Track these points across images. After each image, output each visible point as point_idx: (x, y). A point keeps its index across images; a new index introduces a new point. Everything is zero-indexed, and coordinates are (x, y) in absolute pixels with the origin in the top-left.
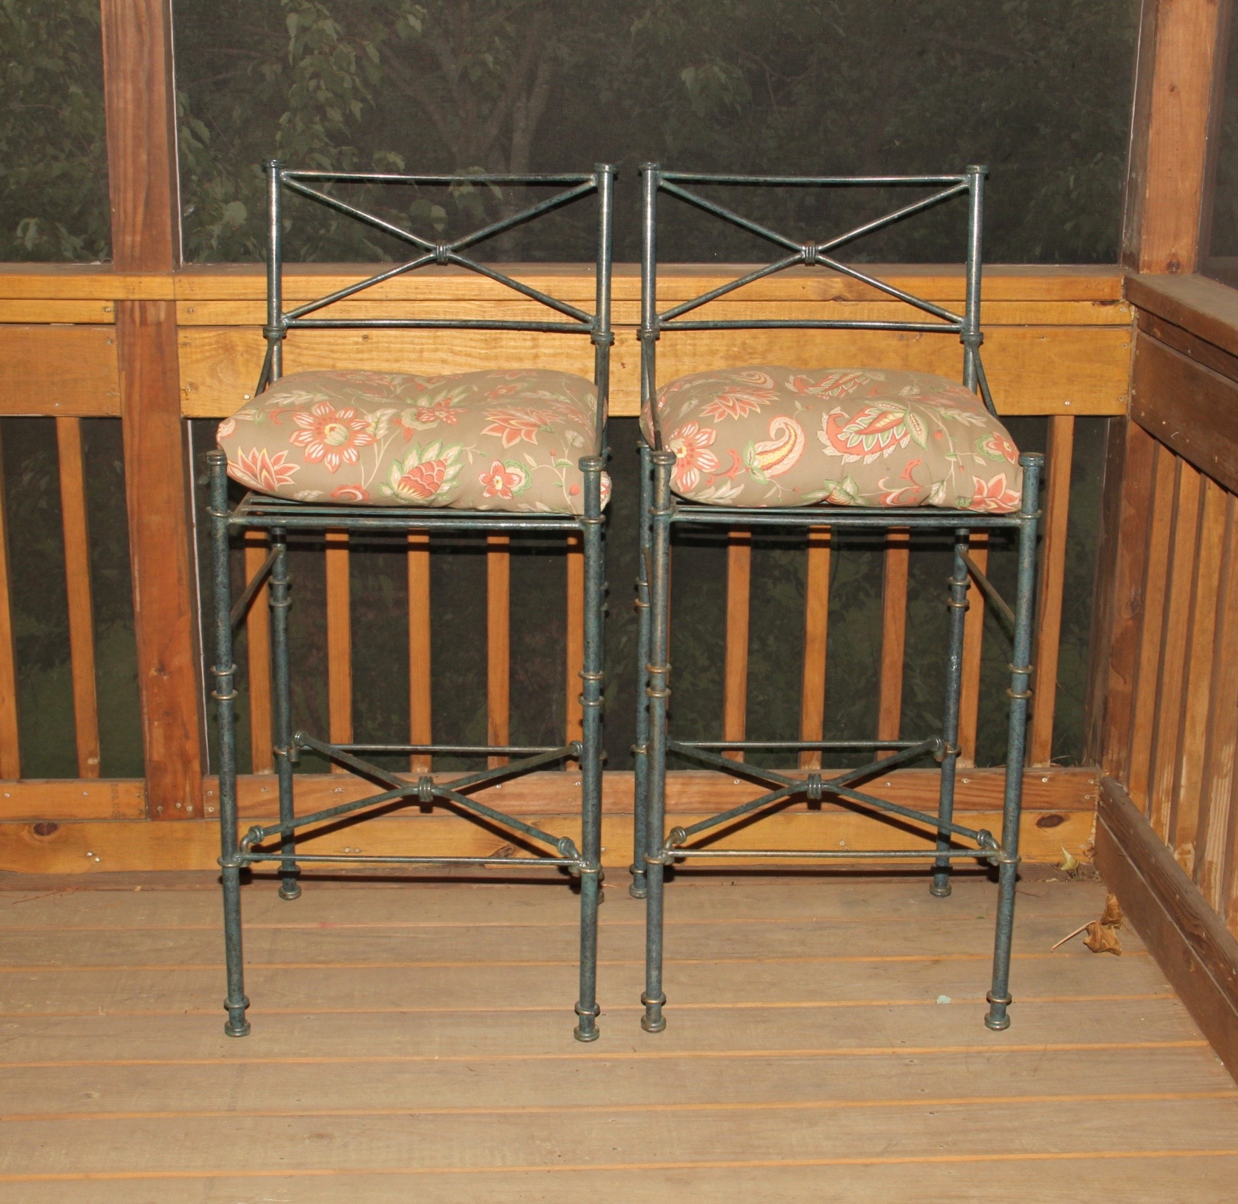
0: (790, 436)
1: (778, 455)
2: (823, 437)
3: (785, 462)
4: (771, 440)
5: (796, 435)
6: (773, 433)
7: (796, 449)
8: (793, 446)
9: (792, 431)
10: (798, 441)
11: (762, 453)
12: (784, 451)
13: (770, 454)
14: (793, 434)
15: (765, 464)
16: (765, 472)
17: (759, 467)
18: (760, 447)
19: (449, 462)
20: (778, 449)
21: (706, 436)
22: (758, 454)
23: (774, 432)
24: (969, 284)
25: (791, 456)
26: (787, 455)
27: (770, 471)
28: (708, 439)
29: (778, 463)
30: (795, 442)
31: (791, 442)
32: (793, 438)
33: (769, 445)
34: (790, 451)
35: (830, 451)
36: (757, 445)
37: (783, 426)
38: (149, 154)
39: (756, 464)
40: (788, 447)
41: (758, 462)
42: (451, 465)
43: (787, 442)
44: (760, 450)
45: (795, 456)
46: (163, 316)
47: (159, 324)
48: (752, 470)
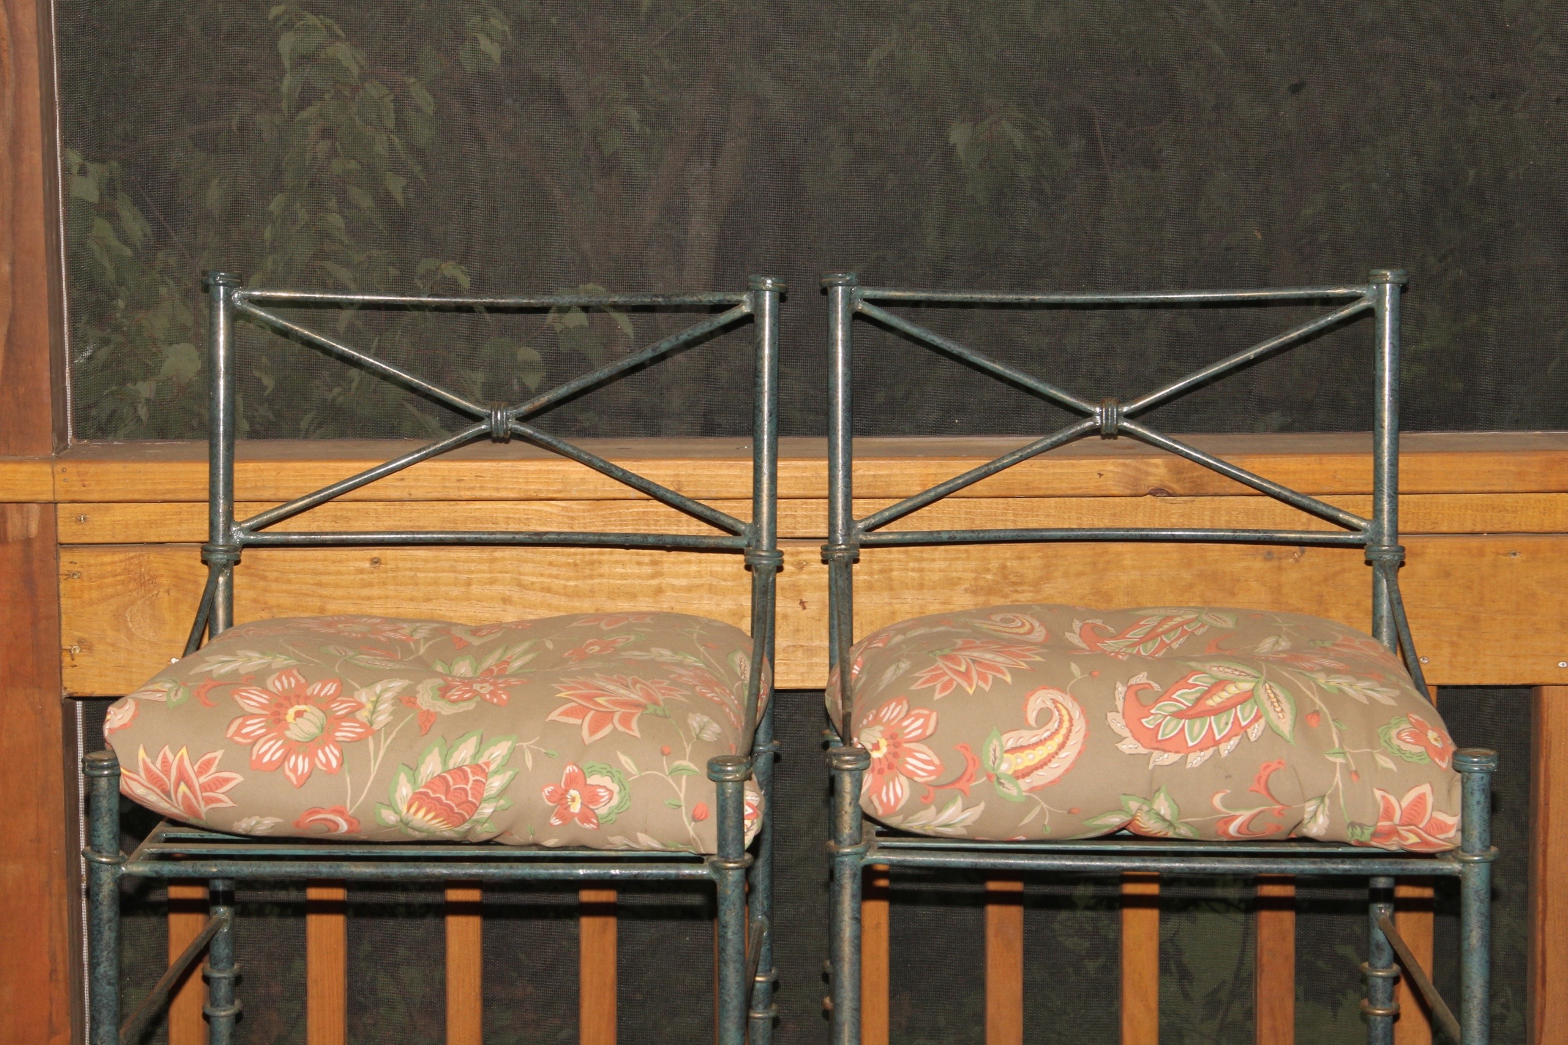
0: (1061, 722)
1: (1041, 753)
2: (1117, 723)
3: (1054, 764)
4: (1030, 728)
5: (1071, 720)
6: (1032, 716)
7: (1070, 743)
8: (1067, 737)
9: (1064, 712)
10: (1075, 729)
11: (1013, 750)
12: (1052, 746)
13: (1027, 752)
14: (1066, 718)
15: (1021, 767)
16: (1020, 782)
17: (1010, 772)
18: (1011, 740)
19: (493, 767)
20: (1041, 742)
21: (920, 721)
22: (1007, 752)
23: (1035, 713)
24: (1378, 467)
25: (1062, 754)
26: (1057, 753)
27: (1028, 780)
28: (924, 726)
29: (1042, 767)
30: (1070, 731)
31: (1063, 731)
32: (1066, 724)
33: (1027, 737)
34: (1062, 746)
35: (1129, 746)
36: (1005, 737)
37: (1050, 704)
38: (13, 263)
39: (1004, 767)
40: (1059, 738)
41: (1006, 767)
42: (496, 772)
43: (1057, 732)
44: (1010, 744)
45: (1069, 754)
46: (34, 529)
47: (28, 542)
48: (998, 778)
